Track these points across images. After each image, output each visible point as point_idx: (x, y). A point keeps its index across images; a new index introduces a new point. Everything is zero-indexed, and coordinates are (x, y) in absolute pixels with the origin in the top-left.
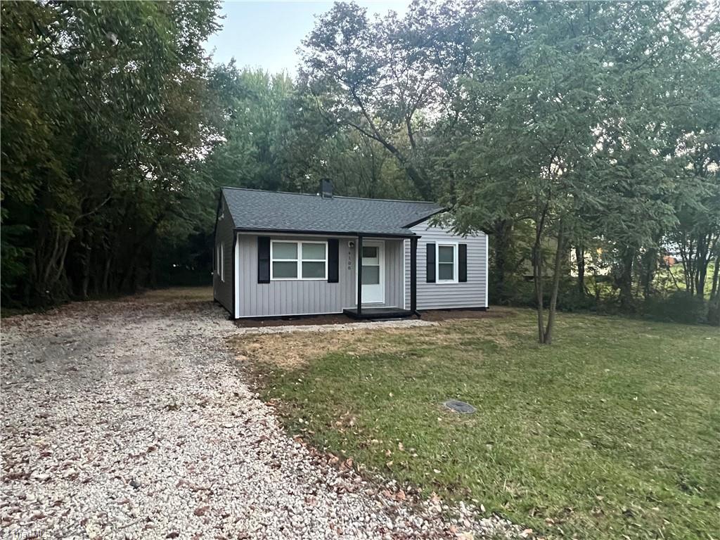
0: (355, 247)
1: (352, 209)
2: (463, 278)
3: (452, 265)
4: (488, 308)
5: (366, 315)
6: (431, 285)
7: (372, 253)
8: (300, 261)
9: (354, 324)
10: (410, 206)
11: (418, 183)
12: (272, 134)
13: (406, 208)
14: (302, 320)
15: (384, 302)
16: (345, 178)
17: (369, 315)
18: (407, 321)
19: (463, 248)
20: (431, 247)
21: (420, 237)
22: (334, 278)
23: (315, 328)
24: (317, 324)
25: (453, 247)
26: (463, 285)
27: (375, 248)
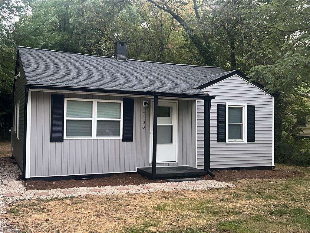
0: (149, 107)
1: (146, 70)
2: (251, 138)
3: (241, 125)
4: (274, 167)
5: (161, 175)
6: (221, 145)
7: (166, 112)
8: (94, 119)
9: (149, 185)
10: (199, 70)
11: (202, 51)
12: (71, 8)
13: (195, 72)
14: (96, 179)
15: (177, 161)
16: (137, 47)
17: (164, 175)
18: (202, 181)
19: (251, 110)
20: (221, 108)
21: (214, 98)
22: (128, 137)
23: (108, 190)
24: (111, 185)
25: (242, 108)
26: (251, 144)
27: (169, 108)
